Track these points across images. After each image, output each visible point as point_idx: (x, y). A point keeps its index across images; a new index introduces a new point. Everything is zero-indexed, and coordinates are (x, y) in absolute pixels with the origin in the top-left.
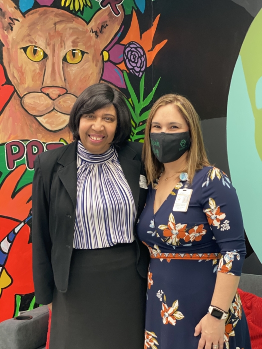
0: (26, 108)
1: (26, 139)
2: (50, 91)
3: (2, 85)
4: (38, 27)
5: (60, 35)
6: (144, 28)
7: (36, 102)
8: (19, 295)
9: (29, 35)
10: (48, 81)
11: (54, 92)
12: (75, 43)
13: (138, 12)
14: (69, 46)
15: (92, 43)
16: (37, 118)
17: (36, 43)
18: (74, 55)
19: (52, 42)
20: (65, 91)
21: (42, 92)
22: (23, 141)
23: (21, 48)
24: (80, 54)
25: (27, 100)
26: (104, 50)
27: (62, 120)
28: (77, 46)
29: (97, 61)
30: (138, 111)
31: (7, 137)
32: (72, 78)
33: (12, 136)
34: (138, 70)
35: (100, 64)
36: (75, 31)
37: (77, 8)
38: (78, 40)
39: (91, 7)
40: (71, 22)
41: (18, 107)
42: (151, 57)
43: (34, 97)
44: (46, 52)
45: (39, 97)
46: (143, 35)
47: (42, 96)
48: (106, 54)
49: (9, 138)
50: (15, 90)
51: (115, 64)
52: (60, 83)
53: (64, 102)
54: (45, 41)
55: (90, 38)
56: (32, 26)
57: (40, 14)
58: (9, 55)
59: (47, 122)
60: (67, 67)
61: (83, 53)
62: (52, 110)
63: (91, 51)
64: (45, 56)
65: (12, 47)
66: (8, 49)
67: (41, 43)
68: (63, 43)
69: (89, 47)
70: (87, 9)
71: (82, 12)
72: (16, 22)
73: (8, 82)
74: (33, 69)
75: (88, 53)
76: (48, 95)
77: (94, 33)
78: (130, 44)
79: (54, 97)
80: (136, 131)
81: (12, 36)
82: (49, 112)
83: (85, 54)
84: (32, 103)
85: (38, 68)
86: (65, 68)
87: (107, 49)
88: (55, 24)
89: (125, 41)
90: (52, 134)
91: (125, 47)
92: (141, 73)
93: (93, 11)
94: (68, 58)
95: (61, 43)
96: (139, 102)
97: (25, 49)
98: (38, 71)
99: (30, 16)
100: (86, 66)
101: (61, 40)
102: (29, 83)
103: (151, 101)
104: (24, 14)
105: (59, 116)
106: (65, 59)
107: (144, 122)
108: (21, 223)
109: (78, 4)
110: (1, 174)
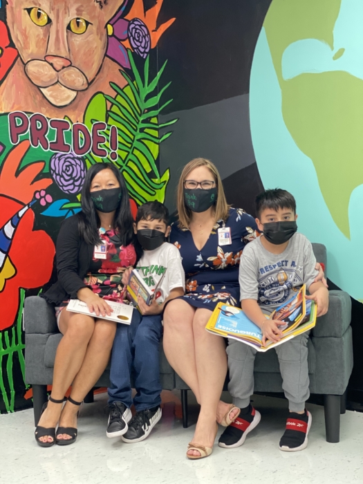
0: (30, 76)
1: (30, 111)
2: (54, 61)
3: (6, 47)
6: (148, 5)
7: (39, 70)
8: (24, 288)
10: (52, 51)
11: (58, 63)
12: (79, 11)
14: (72, 15)
15: (97, 14)
16: (41, 89)
17: (40, 5)
18: (78, 23)
19: (56, 7)
20: (69, 63)
21: (45, 61)
22: (26, 113)
23: (25, 9)
24: (84, 24)
25: (31, 68)
26: (108, 23)
27: (66, 95)
28: (81, 15)
29: (102, 35)
30: (143, 96)
31: (10, 106)
32: (77, 49)
33: (16, 106)
34: (142, 50)
35: (104, 37)
38: (82, 9)
41: (22, 74)
42: (156, 37)
43: (37, 65)
44: (50, 17)
46: (147, 12)
47: (45, 65)
48: (109, 26)
49: (12, 108)
50: (19, 55)
51: (120, 40)
52: (64, 53)
53: (69, 75)
54: (49, 4)
55: (94, 7)
58: (13, 15)
60: (71, 37)
61: (87, 23)
62: (56, 83)
63: (95, 23)
64: (49, 21)
65: (16, 6)
66: (12, 8)
67: (45, 7)
68: (67, 9)
69: (93, 18)
73: (12, 45)
74: (37, 33)
75: (92, 24)
76: (51, 64)
77: (98, 3)
78: (134, 20)
79: (58, 68)
80: (141, 119)
82: (53, 85)
83: (90, 25)
84: (36, 71)
85: (42, 33)
86: (69, 38)
87: (111, 22)
89: (129, 17)
90: (56, 110)
91: (130, 23)
92: (145, 55)
94: (72, 26)
95: (65, 9)
96: (144, 86)
97: (29, 10)
98: (42, 36)
100: (91, 38)
101: (65, 6)
102: (33, 48)
103: (156, 87)
105: (64, 91)
106: (69, 27)
107: (149, 110)
108: (25, 206)
110: (4, 147)
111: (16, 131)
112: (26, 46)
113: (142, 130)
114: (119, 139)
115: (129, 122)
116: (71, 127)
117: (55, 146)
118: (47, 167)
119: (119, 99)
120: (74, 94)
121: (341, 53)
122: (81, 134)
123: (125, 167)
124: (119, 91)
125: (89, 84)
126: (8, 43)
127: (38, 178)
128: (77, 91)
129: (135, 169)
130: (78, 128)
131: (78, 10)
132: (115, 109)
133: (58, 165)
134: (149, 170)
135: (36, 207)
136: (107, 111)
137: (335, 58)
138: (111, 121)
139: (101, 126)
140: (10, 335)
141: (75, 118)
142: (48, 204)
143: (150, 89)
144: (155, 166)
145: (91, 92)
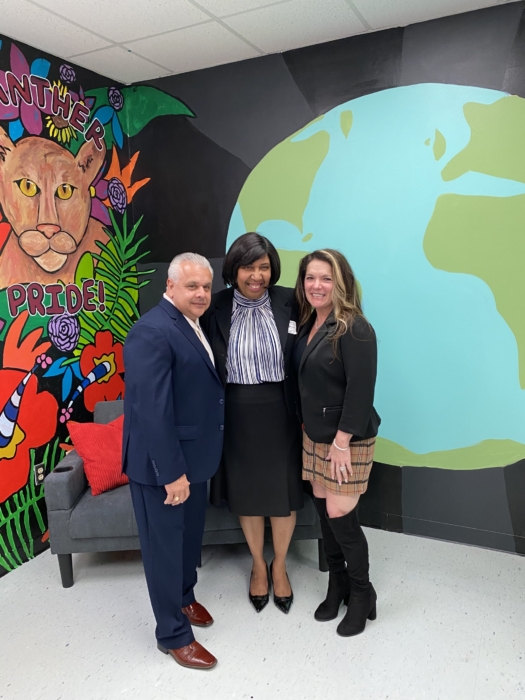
0: (24, 248)
1: (26, 282)
2: (45, 229)
4: (30, 159)
5: (50, 167)
6: (123, 165)
7: (33, 241)
8: (33, 449)
9: (21, 167)
10: (43, 220)
11: (49, 230)
12: (65, 177)
13: (117, 147)
14: (59, 181)
15: (80, 178)
16: (35, 258)
17: (28, 176)
18: (64, 189)
20: (59, 229)
21: (37, 230)
23: (14, 182)
24: (70, 189)
25: (25, 240)
28: (67, 181)
29: (86, 197)
30: (123, 248)
31: (8, 281)
32: (65, 215)
33: (13, 280)
34: (120, 206)
35: (88, 199)
36: (64, 165)
37: (64, 141)
38: (67, 174)
39: (77, 140)
40: (60, 154)
41: (16, 247)
42: (132, 192)
43: (30, 236)
44: (39, 186)
45: (35, 235)
46: (122, 171)
47: (37, 234)
48: (92, 189)
49: (10, 282)
50: (12, 229)
51: (101, 200)
52: (54, 220)
53: (59, 240)
54: (37, 175)
55: (78, 171)
56: (24, 156)
57: (30, 144)
59: (44, 263)
60: (59, 203)
61: (73, 188)
62: (48, 250)
63: (79, 186)
64: (38, 190)
65: (6, 180)
67: (34, 176)
68: (54, 176)
69: (77, 182)
70: (74, 141)
71: (69, 146)
72: (7, 151)
73: (5, 220)
74: (27, 204)
75: (77, 188)
76: (43, 233)
77: (81, 168)
78: (113, 179)
79: (49, 235)
80: (123, 270)
81: (4, 167)
82: (45, 252)
83: (75, 189)
84: (29, 242)
85: (32, 203)
86: (57, 204)
87: (94, 184)
88: (45, 156)
89: (108, 177)
90: (50, 276)
91: (109, 182)
92: (123, 210)
93: (78, 144)
94: (59, 193)
95: (52, 177)
96: (123, 239)
97: (19, 182)
98: (32, 207)
99: (21, 146)
100: (77, 201)
101: (52, 173)
102: (25, 220)
103: (134, 239)
104: (15, 143)
105: (56, 256)
106: (56, 195)
107: (129, 260)
108: (28, 373)
109: (65, 135)
110: (5, 322)
111: (15, 303)
112: (18, 219)
113: (124, 280)
114: (106, 291)
115: (113, 275)
116: (64, 289)
117: (51, 311)
118: (46, 332)
119: (104, 255)
120: (65, 257)
121: (309, 236)
122: (73, 294)
123: (112, 316)
124: (103, 247)
125: (77, 246)
126: (1, 218)
127: (38, 344)
128: (67, 254)
129: (120, 315)
130: (71, 289)
131: (63, 176)
132: (101, 265)
133: (55, 328)
134: (131, 314)
135: (39, 371)
136: (94, 268)
137: (305, 240)
138: (98, 277)
139: (89, 283)
140: (25, 493)
141: (67, 280)
143: (128, 241)
144: (136, 309)
145: (80, 253)
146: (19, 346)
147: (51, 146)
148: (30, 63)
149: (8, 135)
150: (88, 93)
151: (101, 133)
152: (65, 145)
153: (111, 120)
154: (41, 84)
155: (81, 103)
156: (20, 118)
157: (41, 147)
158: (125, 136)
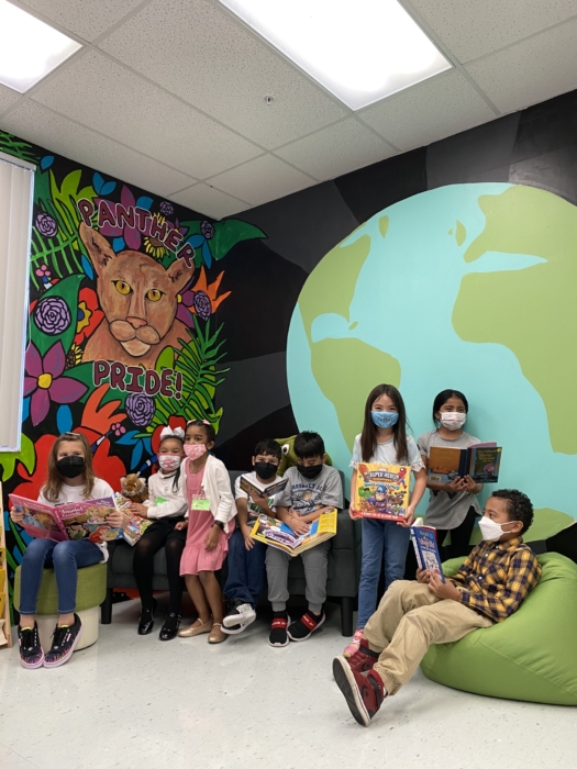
0: (113, 333)
1: (111, 360)
2: (133, 321)
3: (96, 310)
4: (127, 266)
5: (144, 275)
6: (210, 281)
7: (122, 329)
9: (119, 271)
10: (132, 313)
11: (136, 323)
12: (155, 284)
13: (206, 267)
14: (150, 286)
15: (169, 286)
16: (122, 343)
17: (124, 279)
18: (154, 293)
19: (137, 280)
20: (146, 323)
21: (126, 321)
23: (112, 281)
24: (159, 294)
25: (115, 326)
27: (142, 348)
28: (157, 287)
29: (173, 302)
30: (204, 350)
32: (152, 313)
33: (100, 356)
34: (204, 314)
35: (175, 304)
36: (156, 274)
37: (158, 256)
38: (158, 282)
39: (169, 257)
40: (154, 266)
41: (106, 331)
42: (216, 305)
44: (132, 288)
45: (125, 325)
46: (209, 286)
48: (179, 296)
49: (97, 357)
50: (105, 316)
51: (187, 307)
52: (142, 315)
53: (145, 332)
54: (131, 279)
55: (168, 281)
56: (122, 264)
57: (129, 256)
58: (102, 285)
59: (129, 348)
61: (162, 293)
62: (134, 338)
63: (168, 293)
64: (131, 291)
65: (105, 280)
66: (102, 281)
67: (128, 279)
68: (146, 283)
69: (166, 289)
70: (166, 258)
71: (162, 260)
72: (110, 259)
73: (100, 308)
74: (121, 300)
75: (165, 294)
77: (171, 279)
78: (199, 291)
79: (136, 326)
80: (202, 367)
81: (105, 270)
82: (131, 339)
83: (163, 295)
84: (118, 329)
85: (125, 299)
86: (147, 304)
88: (140, 266)
89: (195, 289)
90: (133, 360)
91: (195, 294)
92: (207, 318)
93: (170, 260)
95: (144, 282)
96: (205, 342)
97: (115, 282)
98: (124, 303)
99: (121, 256)
100: (164, 304)
101: (145, 280)
102: (117, 311)
103: (214, 343)
104: (116, 254)
105: (140, 344)
106: (147, 296)
107: (209, 360)
108: (103, 436)
109: (160, 252)
110: (88, 388)
111: (99, 375)
112: (111, 310)
113: (202, 376)
114: (183, 382)
115: (192, 370)
116: (144, 373)
117: (129, 388)
118: (123, 404)
119: (185, 351)
120: (148, 347)
121: (355, 324)
122: (152, 378)
123: (187, 405)
124: (185, 345)
125: (161, 339)
126: (97, 307)
127: (114, 414)
128: (151, 345)
129: (195, 406)
130: (149, 374)
131: (154, 283)
132: (181, 359)
133: (132, 403)
134: (206, 407)
135: (112, 436)
136: (175, 360)
137: (351, 328)
138: (177, 368)
139: (169, 372)
141: (148, 366)
142: (122, 435)
143: (209, 344)
144: (211, 404)
145: (162, 345)
146: (97, 411)
147: (146, 259)
148: (136, 199)
149: (112, 247)
150: (182, 224)
151: (191, 255)
152: (158, 260)
153: (202, 246)
154: (144, 214)
155: (176, 231)
156: (123, 236)
157: (138, 259)
158: (213, 259)
